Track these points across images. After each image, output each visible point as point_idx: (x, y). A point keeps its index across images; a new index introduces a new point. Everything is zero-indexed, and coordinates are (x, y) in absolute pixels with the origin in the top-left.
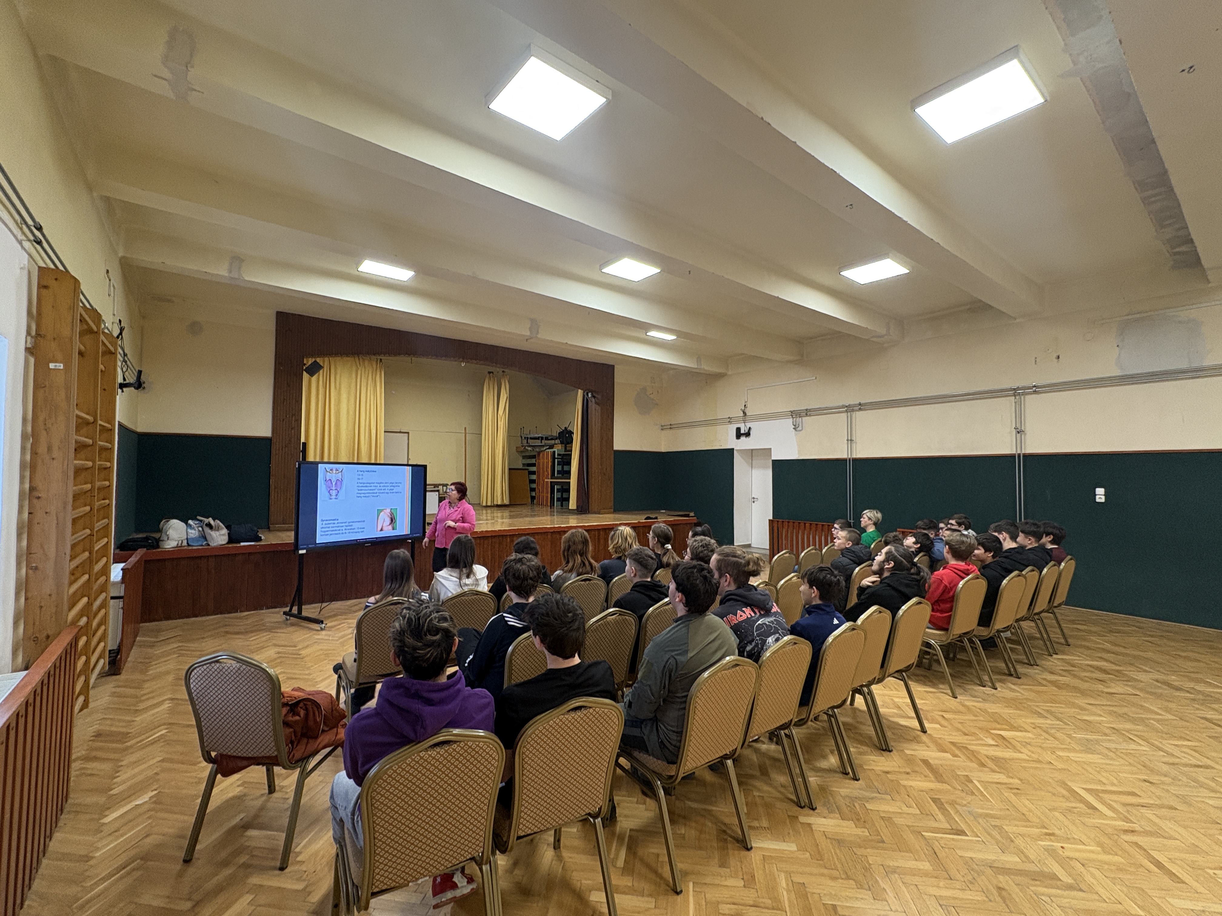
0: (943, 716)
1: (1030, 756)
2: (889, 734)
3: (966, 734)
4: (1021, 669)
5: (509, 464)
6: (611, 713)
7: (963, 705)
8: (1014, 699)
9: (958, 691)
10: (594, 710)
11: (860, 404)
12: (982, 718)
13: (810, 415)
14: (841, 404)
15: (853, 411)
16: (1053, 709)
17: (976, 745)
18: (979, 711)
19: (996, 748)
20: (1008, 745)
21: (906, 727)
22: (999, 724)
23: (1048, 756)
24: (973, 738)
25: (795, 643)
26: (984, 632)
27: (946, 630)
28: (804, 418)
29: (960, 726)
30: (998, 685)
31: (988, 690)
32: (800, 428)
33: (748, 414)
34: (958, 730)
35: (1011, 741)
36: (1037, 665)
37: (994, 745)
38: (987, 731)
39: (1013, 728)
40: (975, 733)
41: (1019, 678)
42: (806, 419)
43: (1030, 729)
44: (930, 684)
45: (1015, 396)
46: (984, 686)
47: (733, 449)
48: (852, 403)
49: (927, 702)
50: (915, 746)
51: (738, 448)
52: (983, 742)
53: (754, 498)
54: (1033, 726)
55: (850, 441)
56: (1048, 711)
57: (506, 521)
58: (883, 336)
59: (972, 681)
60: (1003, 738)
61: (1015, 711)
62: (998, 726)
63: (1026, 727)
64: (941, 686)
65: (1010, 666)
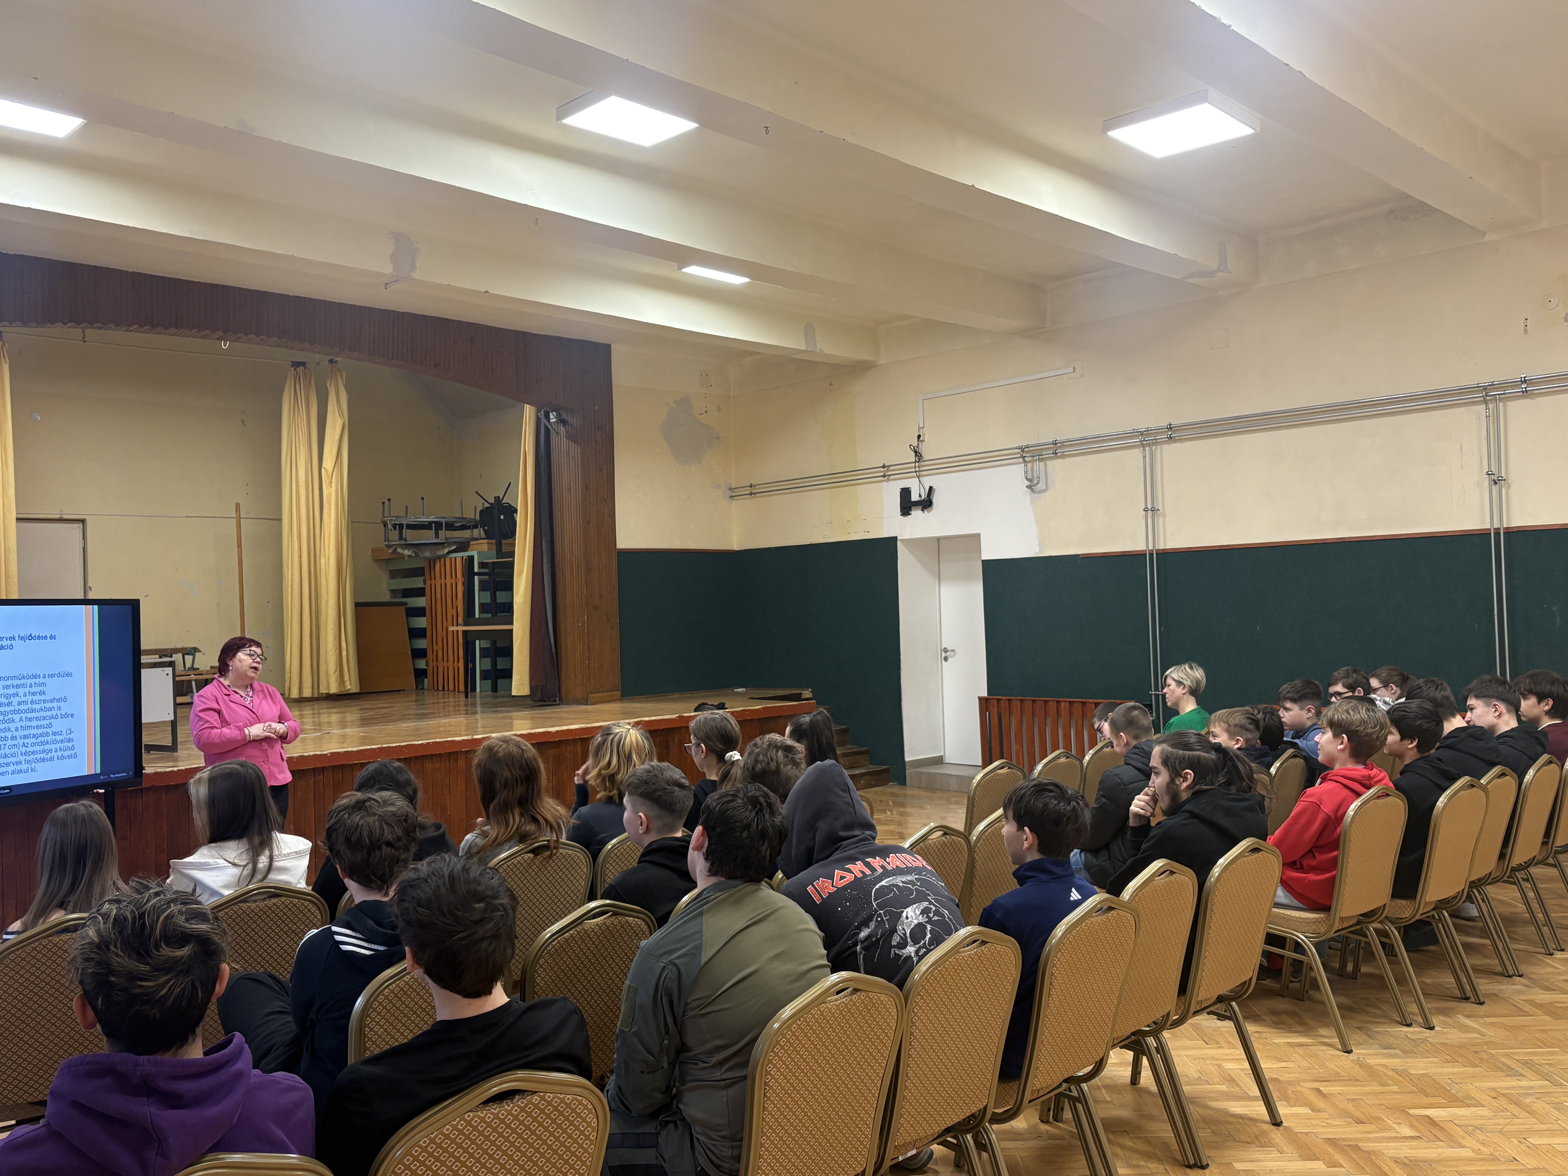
0: (1318, 1091)
1: (1478, 1152)
2: (1202, 1135)
3: (1359, 1122)
4: (1484, 985)
5: (355, 592)
6: (581, 1103)
7: (1363, 1066)
8: (1462, 1046)
9: (1354, 1038)
10: (542, 1098)
11: (1170, 427)
12: (1395, 1088)
13: (1063, 457)
14: (1129, 428)
15: (1156, 443)
16: (1536, 1059)
17: (1377, 1140)
18: (1391, 1073)
19: (1414, 1143)
20: (1439, 1134)
21: (1240, 1117)
22: (1427, 1095)
23: (1511, 1148)
24: (1373, 1127)
25: (984, 943)
26: (1406, 910)
27: (1325, 908)
28: (1049, 463)
29: (1350, 1107)
30: (1435, 1021)
31: (1415, 1032)
32: (1041, 486)
33: (925, 457)
34: (1345, 1114)
35: (1448, 1126)
36: (1521, 976)
37: (1412, 1138)
38: (1404, 1112)
39: (1455, 1101)
40: (1379, 1118)
41: (1482, 1003)
42: (1055, 465)
43: (1485, 1098)
44: (1300, 1028)
45: (1486, 402)
46: (1409, 1025)
47: (894, 539)
48: (1153, 425)
49: (1291, 1065)
50: (1256, 1153)
51: (907, 536)
52: (1393, 1135)
53: (946, 650)
54: (1494, 1094)
55: (1152, 511)
56: (1525, 1063)
57: (354, 731)
58: (1212, 274)
59: (1385, 1016)
60: (1430, 1120)
61: (1463, 1069)
62: (1426, 1100)
63: (1479, 1096)
64: (1323, 1031)
65: (1464, 980)
